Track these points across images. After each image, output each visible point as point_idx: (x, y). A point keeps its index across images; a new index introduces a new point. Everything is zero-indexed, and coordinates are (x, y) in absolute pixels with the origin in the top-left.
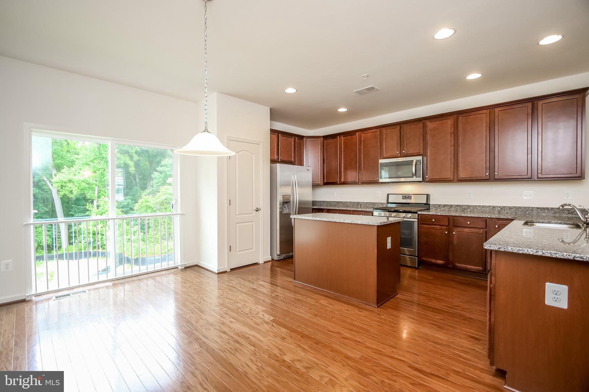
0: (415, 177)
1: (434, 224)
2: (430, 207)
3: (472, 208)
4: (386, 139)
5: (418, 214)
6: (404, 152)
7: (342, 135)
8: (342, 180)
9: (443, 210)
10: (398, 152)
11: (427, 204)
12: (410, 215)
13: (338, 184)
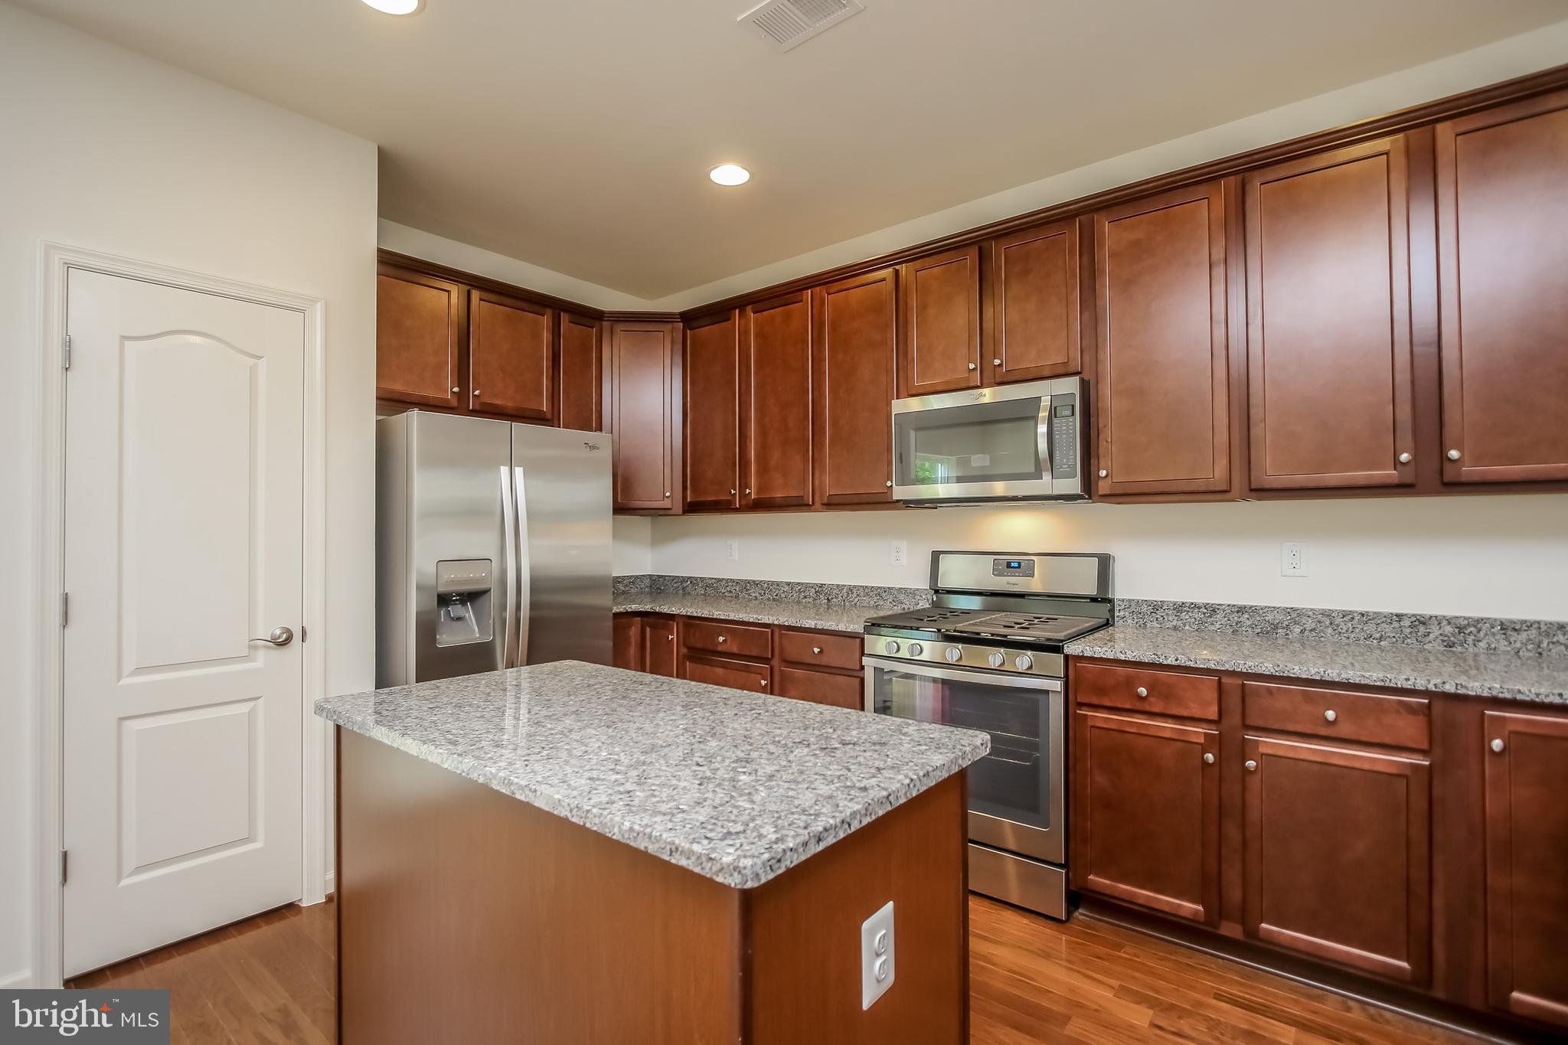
0: (1047, 477)
1: (1148, 708)
2: (1112, 611)
3: (1310, 624)
4: (923, 308)
5: (1067, 657)
6: (997, 362)
7: (749, 304)
8: (752, 492)
9: (1175, 628)
10: (972, 366)
11: (1102, 599)
12: (1024, 660)
13: (737, 510)
